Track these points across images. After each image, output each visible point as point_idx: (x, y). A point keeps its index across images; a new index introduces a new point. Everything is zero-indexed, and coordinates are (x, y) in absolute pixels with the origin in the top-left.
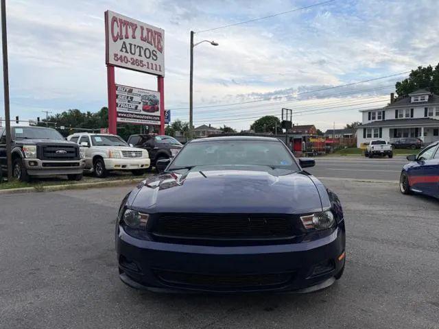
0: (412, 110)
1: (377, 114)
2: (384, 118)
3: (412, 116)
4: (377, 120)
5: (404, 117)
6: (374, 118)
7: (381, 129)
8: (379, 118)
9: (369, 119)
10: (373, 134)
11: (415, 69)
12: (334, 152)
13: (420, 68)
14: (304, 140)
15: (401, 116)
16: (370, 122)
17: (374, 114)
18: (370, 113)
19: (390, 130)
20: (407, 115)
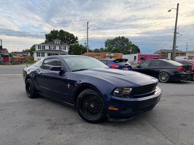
0: (55, 47)
1: (42, 46)
2: (45, 48)
3: (55, 49)
4: (42, 49)
5: (52, 49)
6: (40, 48)
7: (44, 53)
8: (43, 48)
9: (39, 48)
10: (41, 55)
11: (52, 30)
12: (24, 63)
13: (54, 30)
14: (10, 56)
15: (51, 48)
16: (39, 50)
17: (40, 46)
18: (39, 46)
19: (48, 54)
20: (53, 48)
